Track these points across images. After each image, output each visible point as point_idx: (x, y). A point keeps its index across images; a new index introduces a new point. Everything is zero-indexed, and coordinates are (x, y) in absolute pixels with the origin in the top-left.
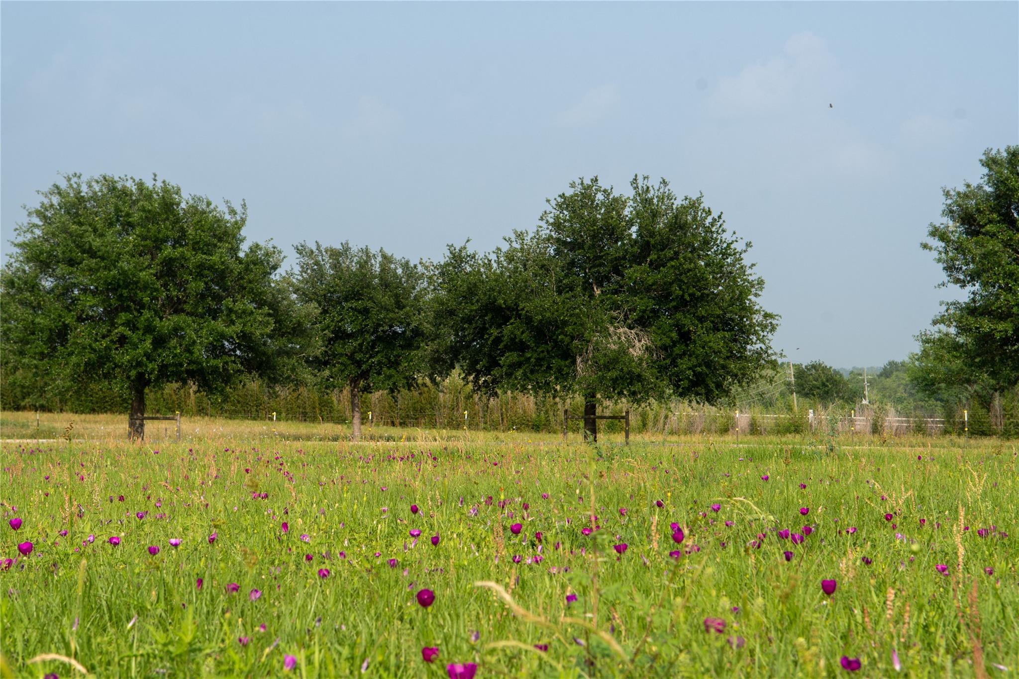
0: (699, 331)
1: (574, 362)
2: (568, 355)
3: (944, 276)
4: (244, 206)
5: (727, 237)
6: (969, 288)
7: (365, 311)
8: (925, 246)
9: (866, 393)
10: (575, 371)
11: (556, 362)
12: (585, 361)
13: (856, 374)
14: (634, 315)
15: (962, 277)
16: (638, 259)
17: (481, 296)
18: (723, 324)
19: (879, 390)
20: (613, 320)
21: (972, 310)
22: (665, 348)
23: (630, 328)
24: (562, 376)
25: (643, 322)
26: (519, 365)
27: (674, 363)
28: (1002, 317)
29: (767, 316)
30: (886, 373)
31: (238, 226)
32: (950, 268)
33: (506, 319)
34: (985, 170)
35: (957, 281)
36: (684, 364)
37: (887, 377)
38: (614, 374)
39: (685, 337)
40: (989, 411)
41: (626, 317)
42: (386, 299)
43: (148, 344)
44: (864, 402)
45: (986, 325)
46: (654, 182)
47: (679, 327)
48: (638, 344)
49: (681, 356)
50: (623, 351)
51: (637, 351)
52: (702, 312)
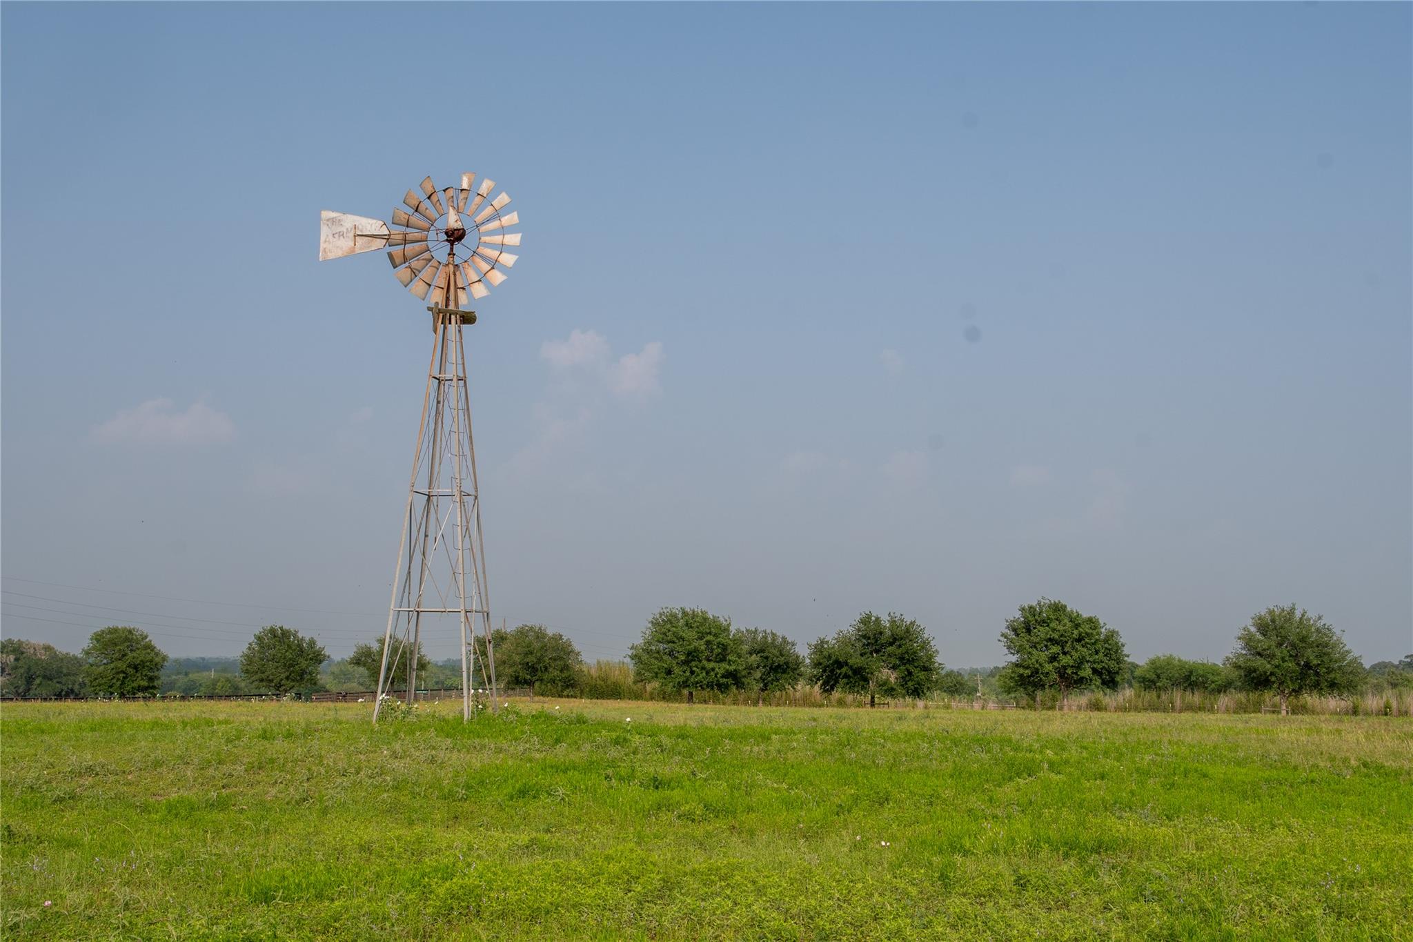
0: (915, 671)
1: (869, 683)
2: (866, 680)
3: (1006, 651)
4: (729, 618)
5: (926, 636)
6: (1016, 656)
7: (767, 658)
8: (999, 640)
9: (979, 688)
10: (869, 687)
11: (861, 683)
12: (873, 682)
13: (973, 673)
14: (891, 665)
15: (1013, 652)
16: (891, 644)
17: (834, 658)
18: (925, 669)
19: (988, 686)
20: (882, 667)
21: (1017, 665)
22: (903, 677)
23: (889, 669)
24: (863, 688)
25: (894, 668)
26: (848, 684)
27: (906, 684)
28: (1027, 668)
29: (940, 664)
30: (992, 674)
31: (729, 625)
32: (1009, 648)
33: (842, 667)
34: (1020, 612)
35: (1012, 653)
36: (910, 684)
37: (993, 677)
38: (885, 688)
39: (910, 673)
40: (1035, 702)
41: (888, 666)
42: (776, 652)
43: (704, 674)
44: (978, 694)
45: (1021, 671)
46: (898, 615)
47: (908, 670)
48: (892, 676)
49: (909, 681)
50: (888, 679)
51: (892, 680)
52: (916, 664)
